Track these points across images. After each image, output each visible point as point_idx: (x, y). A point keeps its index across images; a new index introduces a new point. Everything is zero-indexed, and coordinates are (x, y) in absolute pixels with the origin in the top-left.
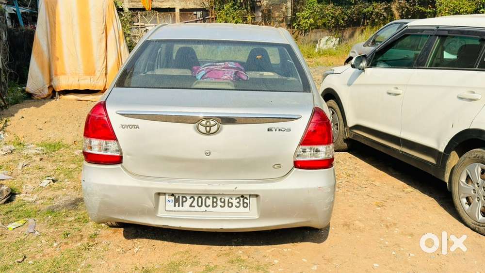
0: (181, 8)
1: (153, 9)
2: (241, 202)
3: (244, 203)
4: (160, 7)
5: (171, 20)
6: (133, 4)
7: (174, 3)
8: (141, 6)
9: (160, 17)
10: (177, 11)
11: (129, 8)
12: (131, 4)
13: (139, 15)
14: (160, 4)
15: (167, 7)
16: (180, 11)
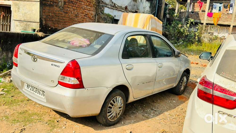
0: (234, 25)
1: (218, 25)
2: (43, 94)
3: (44, 94)
4: (222, 24)
5: (226, 31)
6: (209, 21)
7: (230, 22)
8: (212, 23)
9: (220, 29)
10: (232, 27)
11: (206, 23)
12: (207, 21)
13: (209, 27)
14: (223, 22)
15: (226, 24)
16: (233, 27)
